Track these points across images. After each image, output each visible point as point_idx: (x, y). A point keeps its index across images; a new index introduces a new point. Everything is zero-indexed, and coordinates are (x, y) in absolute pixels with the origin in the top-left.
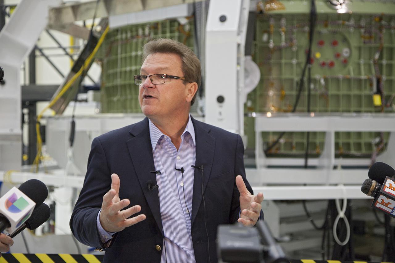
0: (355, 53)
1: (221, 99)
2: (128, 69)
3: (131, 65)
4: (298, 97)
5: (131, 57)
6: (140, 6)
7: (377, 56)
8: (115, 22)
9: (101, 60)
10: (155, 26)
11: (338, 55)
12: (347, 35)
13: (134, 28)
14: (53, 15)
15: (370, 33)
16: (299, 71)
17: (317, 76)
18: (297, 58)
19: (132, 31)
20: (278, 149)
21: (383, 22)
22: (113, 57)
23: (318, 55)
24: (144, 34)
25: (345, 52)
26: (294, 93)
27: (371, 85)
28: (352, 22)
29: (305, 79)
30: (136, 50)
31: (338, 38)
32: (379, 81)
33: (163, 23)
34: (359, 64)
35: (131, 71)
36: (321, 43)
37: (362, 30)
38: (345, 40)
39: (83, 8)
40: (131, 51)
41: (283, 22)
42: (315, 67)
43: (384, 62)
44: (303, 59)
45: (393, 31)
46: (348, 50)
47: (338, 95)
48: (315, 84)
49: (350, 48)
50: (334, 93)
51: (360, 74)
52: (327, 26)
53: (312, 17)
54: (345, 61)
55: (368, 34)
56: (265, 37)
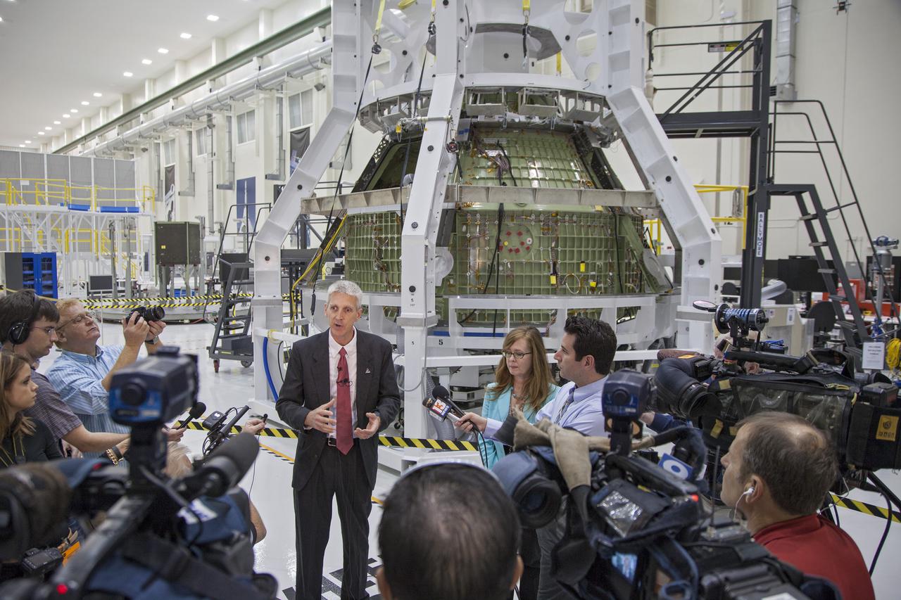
0: (536, 241)
1: (412, 289)
2: (361, 248)
3: (363, 246)
4: (489, 277)
5: (363, 238)
6: (365, 203)
7: (553, 245)
8: (350, 212)
9: (344, 238)
10: (380, 216)
11: (522, 244)
12: (530, 228)
13: (365, 216)
14: (304, 205)
15: (548, 225)
16: (491, 256)
17: (505, 261)
18: (489, 247)
19: (364, 219)
20: (474, 319)
21: (558, 217)
22: (352, 237)
23: (506, 243)
24: (372, 221)
25: (529, 241)
26: (487, 274)
27: (549, 267)
28: (533, 217)
29: (495, 263)
30: (367, 234)
31: (523, 230)
32: (555, 264)
33: (386, 214)
34: (540, 251)
35: (363, 250)
36: (509, 234)
37: (542, 224)
38: (528, 231)
39: (326, 201)
40: (363, 235)
41: (478, 216)
42: (504, 253)
43: (559, 249)
44: (493, 246)
45: (567, 224)
46: (531, 240)
47: (522, 276)
48: (503, 267)
49: (532, 238)
50: (518, 274)
51: (540, 259)
52: (513, 220)
53: (501, 213)
54: (528, 248)
55: (546, 227)
56: (464, 228)
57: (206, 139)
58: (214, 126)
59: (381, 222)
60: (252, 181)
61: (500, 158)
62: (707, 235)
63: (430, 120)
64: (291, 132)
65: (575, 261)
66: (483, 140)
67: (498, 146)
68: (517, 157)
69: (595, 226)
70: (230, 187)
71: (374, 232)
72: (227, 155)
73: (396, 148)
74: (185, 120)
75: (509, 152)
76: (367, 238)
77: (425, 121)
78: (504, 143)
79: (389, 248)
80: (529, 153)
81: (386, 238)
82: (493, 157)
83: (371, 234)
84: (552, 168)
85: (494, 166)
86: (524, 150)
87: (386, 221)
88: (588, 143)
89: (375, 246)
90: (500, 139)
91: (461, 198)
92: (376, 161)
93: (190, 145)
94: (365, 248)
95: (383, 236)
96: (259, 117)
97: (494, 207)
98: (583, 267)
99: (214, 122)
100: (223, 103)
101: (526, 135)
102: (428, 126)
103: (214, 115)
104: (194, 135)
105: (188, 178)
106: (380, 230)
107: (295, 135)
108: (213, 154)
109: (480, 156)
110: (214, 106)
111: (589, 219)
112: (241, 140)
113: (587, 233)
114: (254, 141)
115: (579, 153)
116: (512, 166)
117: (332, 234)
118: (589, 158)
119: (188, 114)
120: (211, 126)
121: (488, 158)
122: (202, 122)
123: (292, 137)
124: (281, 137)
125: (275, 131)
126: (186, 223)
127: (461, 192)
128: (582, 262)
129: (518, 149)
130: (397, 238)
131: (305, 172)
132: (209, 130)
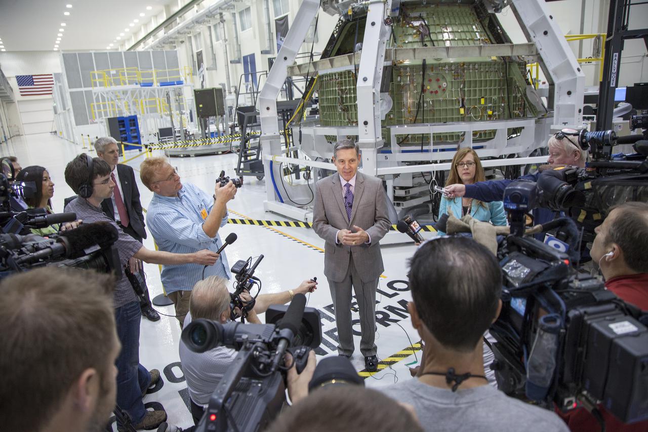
0: (450, 85)
1: (366, 123)
2: (329, 97)
4: (418, 112)
5: (330, 90)
6: (330, 66)
7: (462, 87)
8: (320, 73)
9: (318, 91)
10: (341, 74)
11: (440, 87)
12: (445, 75)
13: (331, 75)
14: (289, 70)
15: (458, 73)
16: (418, 97)
17: (428, 100)
18: (417, 90)
19: (330, 77)
20: (408, 141)
21: (465, 66)
22: (323, 90)
23: (428, 87)
24: (336, 78)
25: (444, 85)
26: (415, 109)
27: (459, 102)
28: (447, 67)
29: (421, 101)
30: (333, 87)
31: (440, 77)
32: (463, 100)
33: (345, 73)
34: (452, 91)
35: (331, 98)
36: (430, 80)
37: (453, 72)
38: (444, 78)
39: (303, 66)
40: (330, 88)
41: (408, 69)
42: (427, 94)
43: (466, 89)
44: (420, 90)
45: (471, 71)
46: (445, 83)
47: (440, 110)
48: (427, 104)
49: (447, 83)
50: (437, 108)
51: (453, 97)
52: (432, 71)
53: (424, 66)
54: (444, 90)
55: (456, 74)
56: (399, 79)
57: (220, 30)
58: (225, 21)
59: (341, 78)
60: (252, 56)
61: (422, 27)
62: (574, 72)
63: (372, 3)
64: (276, 20)
65: (477, 97)
66: (409, 15)
67: (420, 18)
68: (434, 25)
69: (491, 72)
70: (239, 62)
71: (337, 85)
72: (235, 40)
73: (349, 25)
74: (206, 19)
75: (428, 22)
76: (333, 90)
77: (368, 4)
78: (424, 15)
79: (348, 96)
80: (442, 22)
81: (346, 89)
82: (417, 26)
83: (335, 87)
84: (459, 31)
85: (418, 33)
86: (439, 19)
87: (345, 78)
88: (486, 11)
89: (339, 95)
90: (422, 13)
91: (396, 58)
92: (335, 35)
93: (211, 35)
94: (332, 97)
95: (344, 88)
96: (253, 10)
97: (419, 62)
98: (483, 101)
99: (225, 18)
100: (229, 4)
101: (440, 8)
102: (370, 8)
103: (224, 13)
104: (212, 29)
105: (211, 58)
106: (341, 84)
107: (278, 22)
108: (226, 40)
109: (408, 26)
110: (224, 7)
111: (487, 66)
112: (243, 29)
113: (486, 77)
114: (251, 28)
115: (479, 19)
116: (431, 32)
117: (310, 88)
118: (487, 22)
119: (207, 14)
120: (223, 21)
121: (413, 27)
122: (216, 19)
123: (276, 23)
124: (269, 24)
125: (264, 20)
126: (213, 88)
127: (396, 53)
128: (482, 98)
129: (435, 19)
130: (353, 88)
131: (287, 47)
132: (222, 24)
